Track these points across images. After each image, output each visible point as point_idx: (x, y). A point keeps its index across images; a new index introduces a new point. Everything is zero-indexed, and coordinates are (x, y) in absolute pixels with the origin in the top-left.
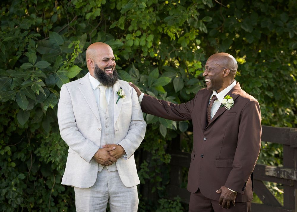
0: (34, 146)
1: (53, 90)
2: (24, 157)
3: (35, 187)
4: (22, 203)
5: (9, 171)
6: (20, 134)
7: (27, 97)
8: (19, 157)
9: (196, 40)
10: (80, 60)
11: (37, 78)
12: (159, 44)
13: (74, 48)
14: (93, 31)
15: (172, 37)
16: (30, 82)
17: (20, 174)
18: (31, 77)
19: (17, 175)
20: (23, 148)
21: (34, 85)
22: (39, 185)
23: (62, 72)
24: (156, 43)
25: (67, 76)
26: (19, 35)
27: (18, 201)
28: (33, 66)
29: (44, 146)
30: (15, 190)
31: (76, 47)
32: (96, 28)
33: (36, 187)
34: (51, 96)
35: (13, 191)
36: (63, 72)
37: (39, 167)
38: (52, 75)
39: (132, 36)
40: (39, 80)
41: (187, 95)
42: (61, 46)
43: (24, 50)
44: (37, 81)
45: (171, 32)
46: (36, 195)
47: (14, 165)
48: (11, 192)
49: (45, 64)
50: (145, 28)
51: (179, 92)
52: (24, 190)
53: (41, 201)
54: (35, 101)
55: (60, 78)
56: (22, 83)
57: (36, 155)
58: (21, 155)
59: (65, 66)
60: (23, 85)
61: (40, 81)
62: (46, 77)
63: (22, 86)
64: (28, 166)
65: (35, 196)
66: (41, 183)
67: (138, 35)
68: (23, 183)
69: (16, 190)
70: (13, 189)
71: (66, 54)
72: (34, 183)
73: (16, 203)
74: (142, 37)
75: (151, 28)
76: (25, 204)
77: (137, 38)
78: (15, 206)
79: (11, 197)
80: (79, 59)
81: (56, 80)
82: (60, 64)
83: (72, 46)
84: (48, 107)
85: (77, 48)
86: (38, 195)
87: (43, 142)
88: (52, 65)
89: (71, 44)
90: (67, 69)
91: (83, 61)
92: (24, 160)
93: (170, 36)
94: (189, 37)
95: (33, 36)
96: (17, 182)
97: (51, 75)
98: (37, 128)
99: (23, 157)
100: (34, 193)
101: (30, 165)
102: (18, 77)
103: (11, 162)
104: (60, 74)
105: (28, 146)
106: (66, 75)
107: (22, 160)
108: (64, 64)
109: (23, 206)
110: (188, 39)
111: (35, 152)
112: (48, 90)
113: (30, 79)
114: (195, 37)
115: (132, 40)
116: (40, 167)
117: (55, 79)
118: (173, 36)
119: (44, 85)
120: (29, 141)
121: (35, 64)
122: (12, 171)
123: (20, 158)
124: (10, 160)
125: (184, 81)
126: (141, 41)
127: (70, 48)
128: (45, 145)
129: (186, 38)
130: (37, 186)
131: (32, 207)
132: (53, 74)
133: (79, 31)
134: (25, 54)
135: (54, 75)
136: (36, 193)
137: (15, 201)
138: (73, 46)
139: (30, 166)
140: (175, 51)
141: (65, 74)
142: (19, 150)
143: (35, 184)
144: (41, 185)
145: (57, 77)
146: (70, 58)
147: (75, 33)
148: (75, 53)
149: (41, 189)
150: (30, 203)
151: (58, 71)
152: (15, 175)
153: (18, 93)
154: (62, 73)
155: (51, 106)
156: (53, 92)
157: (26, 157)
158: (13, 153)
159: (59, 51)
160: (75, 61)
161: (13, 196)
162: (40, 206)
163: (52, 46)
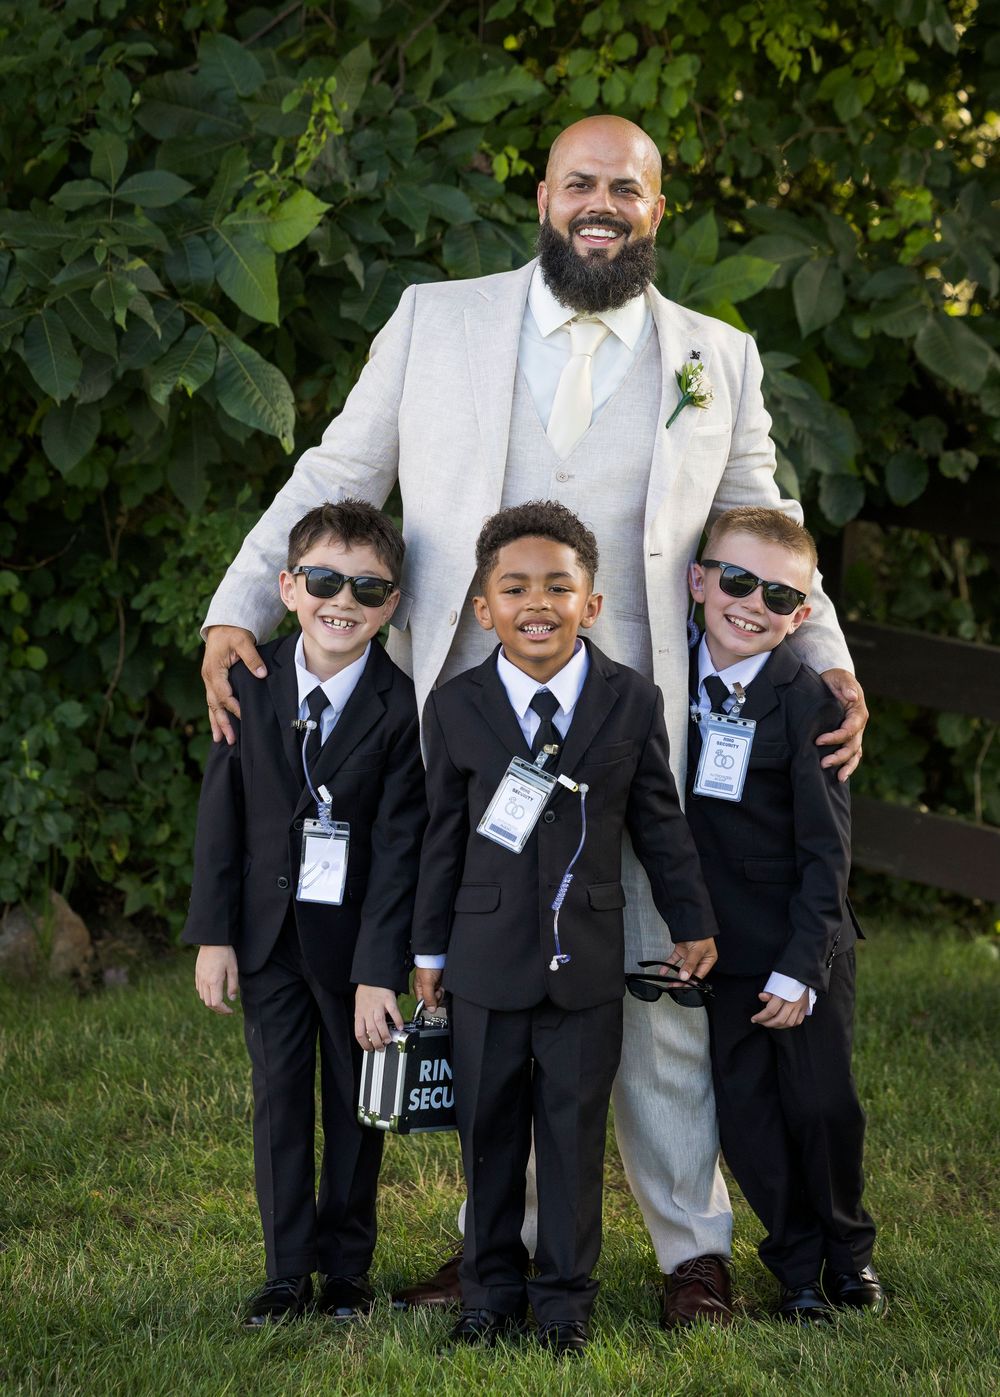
0: (136, 572)
1: (201, 310)
2: (88, 625)
3: (135, 767)
4: (63, 837)
5: (14, 685)
6: (73, 513)
7: (74, 338)
8: (62, 620)
9: (906, 87)
10: (336, 172)
11: (123, 253)
12: (735, 100)
13: (311, 114)
14: (415, 32)
15: (787, 65)
16: (92, 269)
17: (63, 699)
18: (97, 245)
19: (51, 707)
20: (82, 581)
21: (107, 284)
22: (155, 757)
23: (246, 222)
24: (723, 95)
25: (266, 244)
26: (57, 47)
27: (48, 827)
28: (107, 194)
29: (176, 574)
30: (35, 775)
31: (316, 109)
32: (432, 17)
33: (140, 767)
34: (189, 336)
35: (25, 781)
36: (250, 221)
37: (156, 672)
38: (200, 240)
39: (597, 61)
40: (131, 260)
41: (858, 343)
42: (250, 99)
43: (77, 121)
44: (123, 267)
45: (782, 43)
46: (141, 803)
47: (38, 657)
48: (18, 787)
49: (163, 186)
50: (658, 22)
51: (818, 334)
52: (81, 779)
53: (163, 834)
54: (115, 361)
55: (236, 253)
56: (54, 274)
57: (139, 612)
58: (73, 616)
59: (259, 196)
60: (56, 281)
61: (136, 268)
62: (166, 248)
63: (53, 286)
64: (106, 663)
65: (138, 810)
66: (164, 749)
67: (623, 57)
68: (78, 743)
69: (41, 776)
70: (27, 770)
71: (274, 142)
72: (134, 749)
73: (39, 837)
74: (641, 65)
75: (687, 20)
76: (82, 843)
77: (619, 70)
78: (33, 851)
79: (15, 809)
80: (331, 163)
81: (217, 262)
82: (239, 184)
83: (298, 101)
84: (171, 387)
85: (322, 114)
86: (148, 803)
87: (174, 554)
88: (202, 190)
89: (295, 91)
90: (266, 211)
91: (351, 176)
92: (88, 638)
93: (776, 61)
94: (875, 72)
95: (123, 52)
96: (48, 740)
97: (194, 239)
98: (149, 486)
99: (80, 623)
100: (132, 796)
101: (116, 663)
102: (43, 248)
103: (26, 646)
104: (234, 232)
105: (105, 574)
106: (263, 239)
107: (77, 637)
108: (258, 184)
109: (71, 852)
110: (867, 80)
111: (137, 603)
112: (180, 308)
113: (89, 254)
114: (901, 71)
115: (596, 79)
116: (161, 674)
117: (214, 257)
118: (791, 64)
119: (156, 286)
120: (114, 550)
121: (118, 185)
122: (30, 686)
123: (69, 630)
124: (20, 635)
125: (846, 281)
126: (636, 81)
127: (290, 113)
128: (180, 568)
129: (857, 73)
130: (147, 760)
131: (119, 857)
132: (202, 235)
133: (353, 30)
134: (82, 140)
135: (209, 237)
136: (143, 793)
137: (35, 829)
138: (306, 104)
139: (115, 667)
140: (810, 135)
141: (256, 235)
142: (66, 591)
143: (138, 752)
144: (165, 756)
145: (222, 246)
146: (288, 158)
147: (332, 41)
148: (309, 136)
149: (165, 774)
150: (109, 839)
151: (227, 221)
152: (41, 708)
153: (34, 320)
154: (246, 226)
155: (186, 383)
156: (203, 322)
157: (95, 625)
158: (36, 602)
159: (241, 127)
160: (308, 173)
161: (24, 808)
162: (160, 858)
163: (210, 100)
